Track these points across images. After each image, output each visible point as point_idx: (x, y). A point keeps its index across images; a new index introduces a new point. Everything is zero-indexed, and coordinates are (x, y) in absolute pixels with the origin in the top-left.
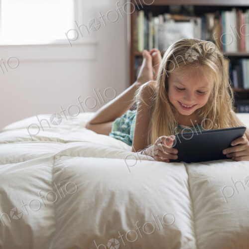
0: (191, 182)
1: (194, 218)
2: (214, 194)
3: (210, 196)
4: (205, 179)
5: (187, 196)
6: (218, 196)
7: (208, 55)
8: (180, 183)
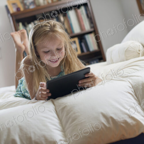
0: (57, 110)
1: (64, 130)
2: (72, 112)
3: (70, 114)
4: (65, 105)
5: (56, 118)
6: (74, 113)
7: (54, 26)
8: (50, 111)
